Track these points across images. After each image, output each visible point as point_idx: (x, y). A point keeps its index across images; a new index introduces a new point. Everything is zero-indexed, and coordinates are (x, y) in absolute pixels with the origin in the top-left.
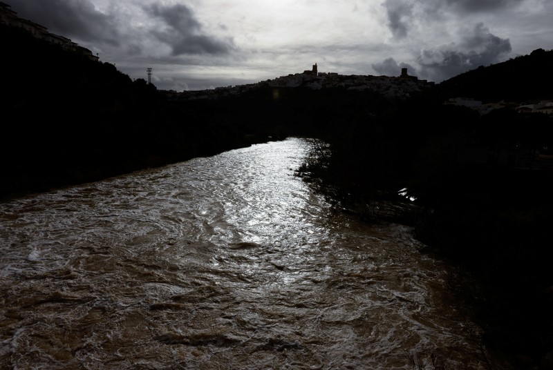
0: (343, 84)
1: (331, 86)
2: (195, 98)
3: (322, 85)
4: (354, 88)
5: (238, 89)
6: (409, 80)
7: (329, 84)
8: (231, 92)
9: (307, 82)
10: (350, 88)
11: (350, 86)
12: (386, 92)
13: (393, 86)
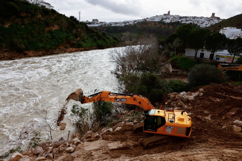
0: (180, 20)
1: (174, 21)
2: (114, 25)
3: (171, 21)
4: (185, 22)
5: (133, 22)
6: (215, 19)
7: (173, 20)
8: (130, 23)
9: (164, 19)
10: (183, 22)
11: (183, 21)
12: (201, 24)
13: (206, 22)
